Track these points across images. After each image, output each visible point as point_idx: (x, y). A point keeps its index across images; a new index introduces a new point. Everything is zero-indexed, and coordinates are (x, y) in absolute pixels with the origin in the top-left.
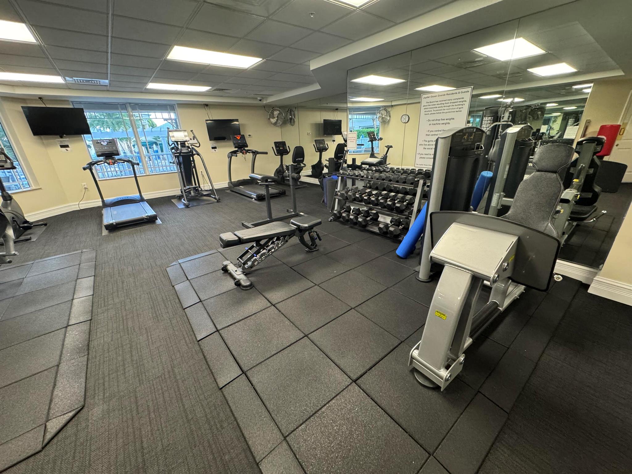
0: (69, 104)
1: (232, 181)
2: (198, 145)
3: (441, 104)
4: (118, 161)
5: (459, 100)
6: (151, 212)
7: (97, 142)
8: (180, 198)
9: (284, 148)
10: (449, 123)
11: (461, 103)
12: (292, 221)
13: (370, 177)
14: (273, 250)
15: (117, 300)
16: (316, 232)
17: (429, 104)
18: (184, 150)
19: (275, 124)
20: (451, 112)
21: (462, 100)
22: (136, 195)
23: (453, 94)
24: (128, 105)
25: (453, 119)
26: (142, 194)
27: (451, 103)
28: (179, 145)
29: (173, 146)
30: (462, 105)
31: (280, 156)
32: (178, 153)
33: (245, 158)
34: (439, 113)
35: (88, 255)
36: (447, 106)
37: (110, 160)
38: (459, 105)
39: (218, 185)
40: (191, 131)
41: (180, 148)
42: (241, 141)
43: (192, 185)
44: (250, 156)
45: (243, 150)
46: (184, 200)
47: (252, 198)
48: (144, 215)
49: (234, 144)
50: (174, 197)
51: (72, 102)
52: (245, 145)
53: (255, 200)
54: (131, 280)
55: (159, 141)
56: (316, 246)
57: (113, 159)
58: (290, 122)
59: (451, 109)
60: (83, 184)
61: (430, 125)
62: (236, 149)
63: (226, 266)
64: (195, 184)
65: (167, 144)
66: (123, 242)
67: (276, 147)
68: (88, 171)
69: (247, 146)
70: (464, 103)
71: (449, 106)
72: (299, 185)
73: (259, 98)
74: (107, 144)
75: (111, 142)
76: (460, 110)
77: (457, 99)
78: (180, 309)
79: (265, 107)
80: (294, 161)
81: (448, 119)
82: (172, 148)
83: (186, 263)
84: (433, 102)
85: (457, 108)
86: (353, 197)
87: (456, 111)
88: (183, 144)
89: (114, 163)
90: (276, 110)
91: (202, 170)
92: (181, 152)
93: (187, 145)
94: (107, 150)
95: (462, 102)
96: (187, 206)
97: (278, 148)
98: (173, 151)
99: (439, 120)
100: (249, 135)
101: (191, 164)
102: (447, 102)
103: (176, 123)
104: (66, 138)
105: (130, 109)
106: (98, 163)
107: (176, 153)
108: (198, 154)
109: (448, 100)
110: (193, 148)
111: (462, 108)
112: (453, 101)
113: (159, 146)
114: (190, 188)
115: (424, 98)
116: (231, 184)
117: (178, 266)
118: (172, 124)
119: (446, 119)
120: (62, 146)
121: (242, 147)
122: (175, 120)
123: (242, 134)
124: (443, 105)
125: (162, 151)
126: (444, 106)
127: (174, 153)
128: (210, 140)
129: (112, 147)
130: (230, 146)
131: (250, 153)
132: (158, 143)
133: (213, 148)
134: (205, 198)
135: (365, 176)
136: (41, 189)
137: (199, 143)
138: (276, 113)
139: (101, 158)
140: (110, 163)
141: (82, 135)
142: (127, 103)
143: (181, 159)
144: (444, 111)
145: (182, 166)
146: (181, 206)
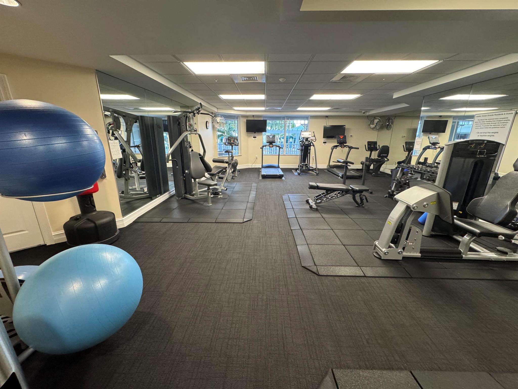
0: (262, 118)
1: (330, 164)
2: (315, 140)
3: (489, 121)
4: (274, 146)
5: (504, 119)
6: (281, 173)
7: (268, 136)
8: (296, 170)
9: (374, 146)
10: (493, 136)
11: (506, 122)
12: (351, 186)
13: (419, 169)
14: (334, 198)
15: (262, 200)
16: (365, 196)
17: (480, 121)
18: (307, 143)
19: (373, 129)
20: (497, 127)
21: (507, 119)
22: (276, 164)
23: (499, 115)
25: (497, 133)
26: (279, 165)
27: (497, 121)
28: (305, 140)
29: (301, 140)
30: (506, 123)
31: (370, 152)
32: (303, 144)
33: (342, 151)
34: (486, 128)
35: (254, 185)
36: (493, 123)
38: (504, 123)
39: (320, 166)
40: (314, 131)
41: (304, 141)
42: (343, 139)
43: (305, 163)
44: (347, 149)
45: (342, 145)
46: (299, 171)
47: (339, 176)
48: (278, 174)
49: (337, 141)
50: (293, 169)
51: (264, 117)
53: (341, 178)
54: (269, 196)
55: (294, 136)
56: (363, 204)
57: (272, 144)
58: (387, 127)
59: (497, 125)
61: (478, 136)
62: (338, 144)
63: (308, 200)
64: (307, 163)
65: (298, 139)
66: (267, 183)
67: (368, 144)
68: (261, 149)
69: (346, 143)
70: (507, 121)
71: (495, 123)
73: (363, 112)
74: (272, 137)
76: (504, 126)
77: (503, 118)
78: (285, 209)
79: (368, 117)
80: (379, 156)
81: (493, 133)
82: (301, 141)
83: (291, 196)
84: (483, 120)
85: (502, 125)
86: (405, 182)
87: (501, 127)
88: (307, 139)
89: (272, 147)
90: (376, 119)
91: (313, 156)
92: (304, 144)
93: (309, 140)
94: (271, 140)
95: (506, 120)
96: (299, 174)
97: (370, 146)
98: (301, 143)
99: (486, 133)
100: (351, 136)
101: (308, 151)
102: (494, 120)
103: (307, 126)
104: (257, 133)
105: (286, 119)
106: (266, 146)
108: (313, 146)
109: (495, 119)
110: (311, 142)
111: (506, 125)
112: (499, 120)
113: (293, 139)
114: (303, 164)
115: (477, 117)
116: (328, 166)
117: (288, 196)
118: (304, 127)
119: (492, 133)
120: (254, 137)
121: (342, 143)
122: (307, 125)
123: (345, 135)
124: (490, 122)
125: (294, 143)
126: (492, 123)
127: (300, 144)
128: (324, 138)
129: (273, 139)
130: (335, 142)
131: (347, 147)
132: (294, 137)
133: (324, 143)
134: (310, 172)
135: (416, 169)
136: (241, 156)
137: (316, 139)
138: (376, 121)
139: (268, 144)
141: (263, 132)
142: (285, 117)
143: (303, 148)
144: (491, 127)
145: (303, 152)
146: (296, 174)
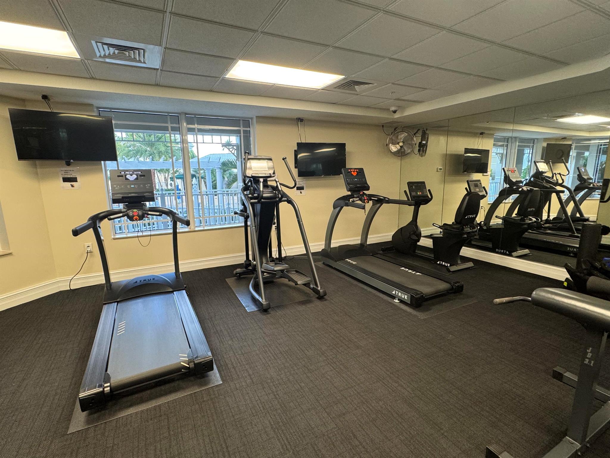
1: (331, 247)
4: (149, 213)
7: (119, 174)
9: (422, 193)
18: (268, 194)
22: (170, 273)
24: (183, 116)
31: (414, 207)
32: (256, 198)
37: (135, 210)
40: (283, 159)
42: (360, 179)
45: (360, 195)
47: (391, 296)
49: (347, 184)
51: (97, 108)
52: (365, 187)
53: (404, 303)
57: (141, 208)
60: (87, 244)
62: (350, 193)
67: (410, 190)
69: (368, 188)
72: (460, 264)
73: (393, 109)
74: (137, 179)
75: (144, 176)
79: (384, 126)
88: (267, 182)
89: (141, 218)
92: (261, 197)
97: (413, 194)
104: (75, 165)
106: (112, 217)
107: (251, 198)
108: (290, 202)
110: (282, 190)
116: (329, 254)
120: (65, 180)
121: (358, 189)
129: (144, 185)
133: (298, 188)
136: (10, 254)
139: (120, 206)
140: (133, 216)
141: (102, 162)
142: (181, 113)
